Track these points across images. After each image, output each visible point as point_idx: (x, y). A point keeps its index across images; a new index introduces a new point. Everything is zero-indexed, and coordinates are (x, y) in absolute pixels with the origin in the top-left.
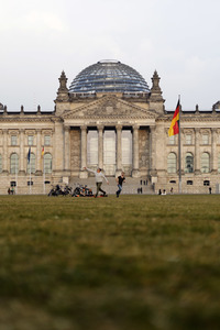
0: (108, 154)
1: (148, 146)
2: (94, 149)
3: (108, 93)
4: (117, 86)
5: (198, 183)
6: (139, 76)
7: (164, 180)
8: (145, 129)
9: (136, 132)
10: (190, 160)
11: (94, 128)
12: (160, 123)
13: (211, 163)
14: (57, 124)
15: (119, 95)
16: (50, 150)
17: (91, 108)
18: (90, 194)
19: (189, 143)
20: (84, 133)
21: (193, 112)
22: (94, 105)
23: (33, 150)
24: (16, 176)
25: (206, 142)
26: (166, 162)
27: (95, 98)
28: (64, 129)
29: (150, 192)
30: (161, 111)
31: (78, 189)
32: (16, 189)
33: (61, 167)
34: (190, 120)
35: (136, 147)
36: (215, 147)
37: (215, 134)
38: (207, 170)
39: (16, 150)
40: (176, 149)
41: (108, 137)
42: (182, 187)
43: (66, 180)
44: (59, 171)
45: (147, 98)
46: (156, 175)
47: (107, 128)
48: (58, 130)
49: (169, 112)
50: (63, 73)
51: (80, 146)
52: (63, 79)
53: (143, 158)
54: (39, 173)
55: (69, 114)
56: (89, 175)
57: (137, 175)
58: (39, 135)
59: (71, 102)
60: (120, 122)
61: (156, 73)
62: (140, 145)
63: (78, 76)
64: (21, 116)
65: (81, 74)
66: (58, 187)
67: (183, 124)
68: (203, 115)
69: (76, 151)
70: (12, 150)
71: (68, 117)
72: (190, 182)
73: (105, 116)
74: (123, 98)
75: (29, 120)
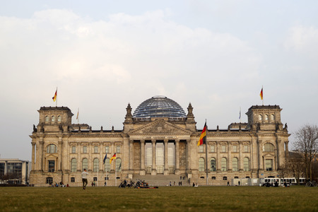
0: (159, 159)
1: (186, 153)
2: (149, 155)
3: (159, 118)
4: (165, 113)
5: (219, 178)
6: (180, 107)
7: (196, 176)
8: (183, 142)
9: (177, 144)
10: (214, 162)
11: (150, 141)
12: (193, 138)
13: (227, 165)
14: (124, 138)
15: (166, 119)
16: (120, 156)
17: (148, 128)
18: (147, 187)
19: (213, 151)
20: (143, 144)
21: (215, 131)
22: (149, 126)
23: (108, 156)
24: (97, 174)
25: (224, 151)
26: (197, 164)
27: (150, 121)
28: (130, 142)
29: (187, 184)
30: (194, 130)
31: (138, 183)
32: (97, 182)
33: (127, 168)
34: (213, 136)
35: (178, 154)
36: (230, 154)
37: (230, 145)
38: (225, 170)
39: (98, 156)
40: (204, 155)
41: (158, 147)
42: (208, 181)
43: (131, 176)
44: (126, 170)
45: (185, 121)
46: (191, 173)
47: (158, 141)
48: (126, 142)
49: (199, 131)
50: (129, 105)
51: (140, 153)
52: (129, 108)
53: (183, 161)
54: (113, 172)
55: (133, 132)
56: (146, 173)
57: (178, 173)
58: (113, 146)
59: (134, 124)
60: (167, 137)
61: (190, 104)
62: (180, 152)
63: (139, 107)
64: (101, 133)
65: (141, 105)
66: (125, 182)
67: (208, 139)
68: (222, 132)
69: (137, 157)
70: (94, 156)
71: (132, 134)
72: (214, 178)
73: (157, 133)
74: (169, 121)
75: (106, 136)
